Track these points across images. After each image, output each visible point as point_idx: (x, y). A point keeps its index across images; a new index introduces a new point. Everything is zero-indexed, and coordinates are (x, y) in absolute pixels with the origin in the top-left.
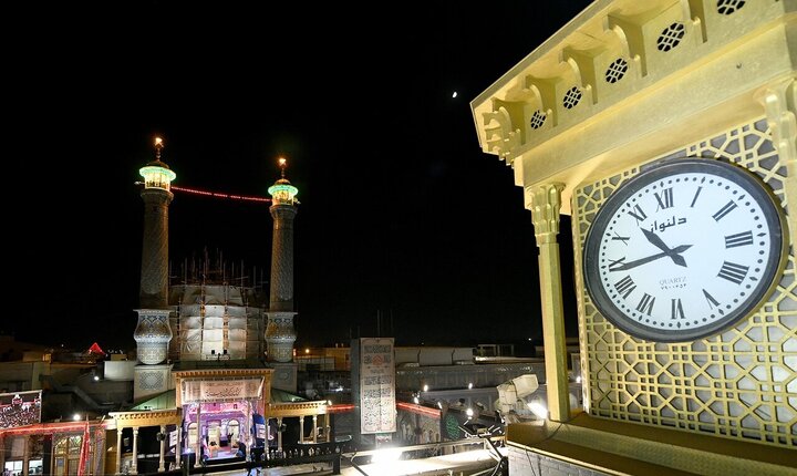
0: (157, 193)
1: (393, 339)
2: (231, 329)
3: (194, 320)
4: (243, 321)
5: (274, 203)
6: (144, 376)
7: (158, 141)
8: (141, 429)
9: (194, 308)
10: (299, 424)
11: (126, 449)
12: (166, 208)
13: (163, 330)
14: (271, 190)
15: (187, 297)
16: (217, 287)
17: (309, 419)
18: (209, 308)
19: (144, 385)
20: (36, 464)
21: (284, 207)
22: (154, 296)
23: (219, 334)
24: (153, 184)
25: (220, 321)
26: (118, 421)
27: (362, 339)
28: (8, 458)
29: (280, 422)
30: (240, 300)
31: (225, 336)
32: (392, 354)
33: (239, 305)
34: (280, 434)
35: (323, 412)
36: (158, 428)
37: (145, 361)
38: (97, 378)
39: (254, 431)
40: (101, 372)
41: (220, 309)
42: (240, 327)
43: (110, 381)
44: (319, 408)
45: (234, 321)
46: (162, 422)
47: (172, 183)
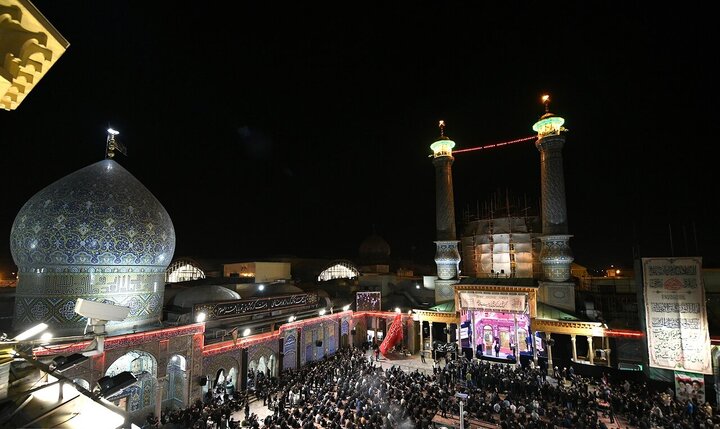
0: (443, 159)
1: (700, 259)
2: (517, 252)
3: (484, 246)
4: (528, 245)
5: (540, 138)
6: (441, 287)
7: (441, 122)
8: (433, 323)
9: (484, 237)
10: (571, 342)
11: (426, 335)
12: (449, 168)
13: (452, 255)
14: (535, 128)
15: (480, 230)
16: (504, 219)
17: (582, 340)
18: (496, 237)
19: (442, 294)
20: (380, 334)
21: (551, 138)
22: (444, 232)
23: (506, 257)
24: (439, 154)
25: (506, 246)
26: (420, 316)
27: (644, 260)
28: (370, 328)
29: (549, 337)
30: (525, 228)
31: (512, 258)
32: (698, 277)
33: (523, 232)
34: (550, 348)
35: (602, 335)
36: (444, 325)
37: (442, 277)
38: (418, 287)
39: (529, 341)
40: (421, 282)
41: (506, 236)
42: (524, 250)
43: (427, 289)
44: (595, 330)
45: (519, 245)
46: (448, 321)
47: (453, 149)
